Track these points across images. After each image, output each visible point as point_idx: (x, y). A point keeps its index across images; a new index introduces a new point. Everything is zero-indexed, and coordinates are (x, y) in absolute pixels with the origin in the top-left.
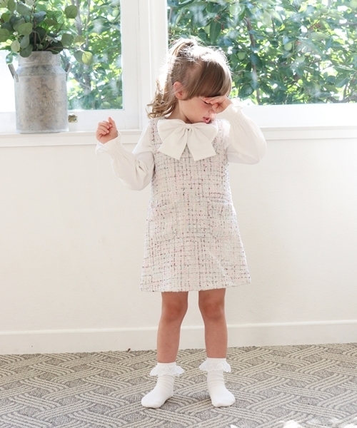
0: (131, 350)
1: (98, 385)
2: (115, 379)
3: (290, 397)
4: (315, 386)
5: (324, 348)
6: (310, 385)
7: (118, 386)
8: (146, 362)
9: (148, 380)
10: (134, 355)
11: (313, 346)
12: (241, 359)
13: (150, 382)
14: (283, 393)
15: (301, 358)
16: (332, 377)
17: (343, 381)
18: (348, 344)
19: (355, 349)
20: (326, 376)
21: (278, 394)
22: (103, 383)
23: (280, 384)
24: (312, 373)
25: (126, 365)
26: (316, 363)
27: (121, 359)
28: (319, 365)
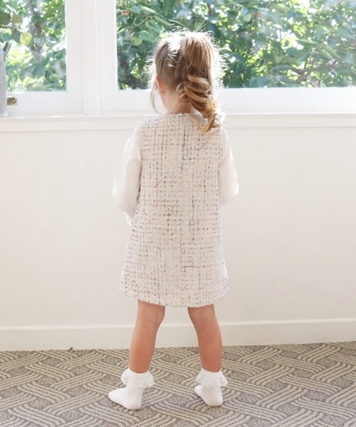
0: (74, 349)
1: (33, 396)
2: (53, 388)
3: (240, 418)
4: (267, 402)
5: (278, 350)
6: (261, 401)
7: (55, 398)
8: (87, 366)
9: (88, 390)
10: (76, 356)
11: (267, 348)
12: (189, 364)
13: (90, 394)
14: (231, 412)
15: (254, 363)
16: (286, 389)
17: (296, 396)
18: (303, 345)
19: (310, 352)
20: (279, 389)
21: (227, 413)
22: (40, 393)
23: (230, 399)
24: (264, 384)
25: (66, 370)
26: (269, 370)
27: (63, 360)
28: (272, 373)
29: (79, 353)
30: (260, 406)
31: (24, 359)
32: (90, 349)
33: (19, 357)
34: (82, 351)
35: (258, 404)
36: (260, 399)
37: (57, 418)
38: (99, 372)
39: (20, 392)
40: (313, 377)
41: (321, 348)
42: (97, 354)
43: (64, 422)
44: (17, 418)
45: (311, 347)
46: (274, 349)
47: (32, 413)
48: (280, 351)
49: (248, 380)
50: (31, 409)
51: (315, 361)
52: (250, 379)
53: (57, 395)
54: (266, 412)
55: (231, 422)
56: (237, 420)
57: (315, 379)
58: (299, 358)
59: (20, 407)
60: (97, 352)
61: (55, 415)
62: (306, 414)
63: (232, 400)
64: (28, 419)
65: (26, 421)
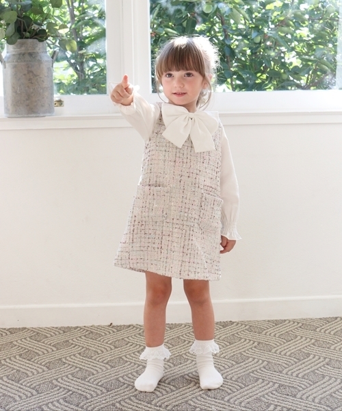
0: (113, 324)
1: (77, 367)
2: (95, 360)
3: (269, 386)
4: (292, 371)
5: (298, 323)
6: (287, 369)
7: (97, 369)
8: (126, 339)
9: (127, 362)
10: (115, 331)
11: (287, 321)
12: (219, 336)
13: (129, 365)
14: (261, 380)
15: (277, 336)
16: (309, 359)
17: (319, 365)
18: (320, 319)
19: (327, 325)
20: (302, 358)
21: (256, 382)
22: (83, 364)
23: (258, 368)
24: (288, 354)
25: (107, 343)
26: (292, 342)
27: (103, 334)
28: (294, 344)
29: (118, 328)
30: (287, 374)
31: (68, 334)
32: (128, 324)
33: (64, 332)
34: (121, 326)
35: (284, 372)
36: (286, 368)
37: (99, 387)
38: (137, 345)
39: (65, 363)
40: (332, 347)
41: (336, 321)
42: (135, 328)
43: (105, 391)
44: (61, 388)
45: (327, 320)
46: (294, 322)
47: (75, 383)
48: (300, 324)
49: (274, 350)
50: (75, 379)
51: (332, 333)
52: (275, 349)
53: (98, 366)
54: (292, 380)
55: (261, 390)
56: (266, 387)
57: (335, 349)
58: (318, 330)
59: (64, 378)
60: (134, 327)
61: (97, 385)
62: (331, 382)
63: (260, 369)
64: (72, 388)
65: (70, 391)
